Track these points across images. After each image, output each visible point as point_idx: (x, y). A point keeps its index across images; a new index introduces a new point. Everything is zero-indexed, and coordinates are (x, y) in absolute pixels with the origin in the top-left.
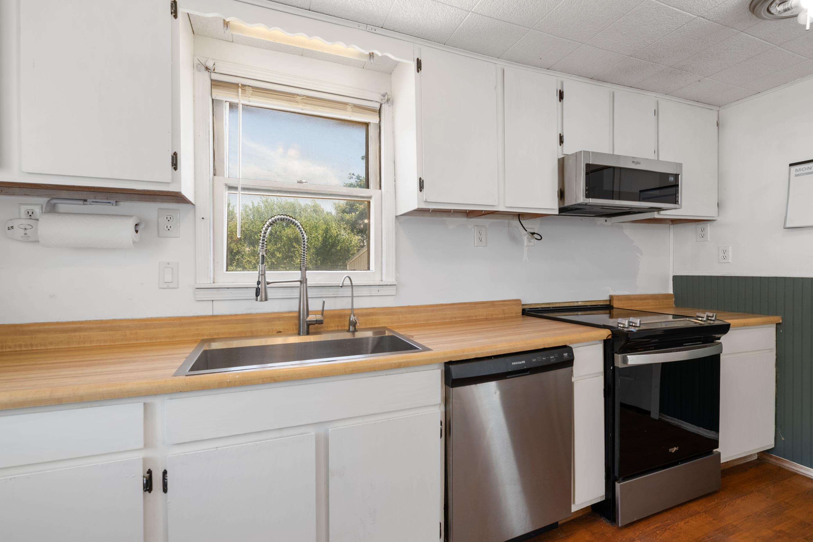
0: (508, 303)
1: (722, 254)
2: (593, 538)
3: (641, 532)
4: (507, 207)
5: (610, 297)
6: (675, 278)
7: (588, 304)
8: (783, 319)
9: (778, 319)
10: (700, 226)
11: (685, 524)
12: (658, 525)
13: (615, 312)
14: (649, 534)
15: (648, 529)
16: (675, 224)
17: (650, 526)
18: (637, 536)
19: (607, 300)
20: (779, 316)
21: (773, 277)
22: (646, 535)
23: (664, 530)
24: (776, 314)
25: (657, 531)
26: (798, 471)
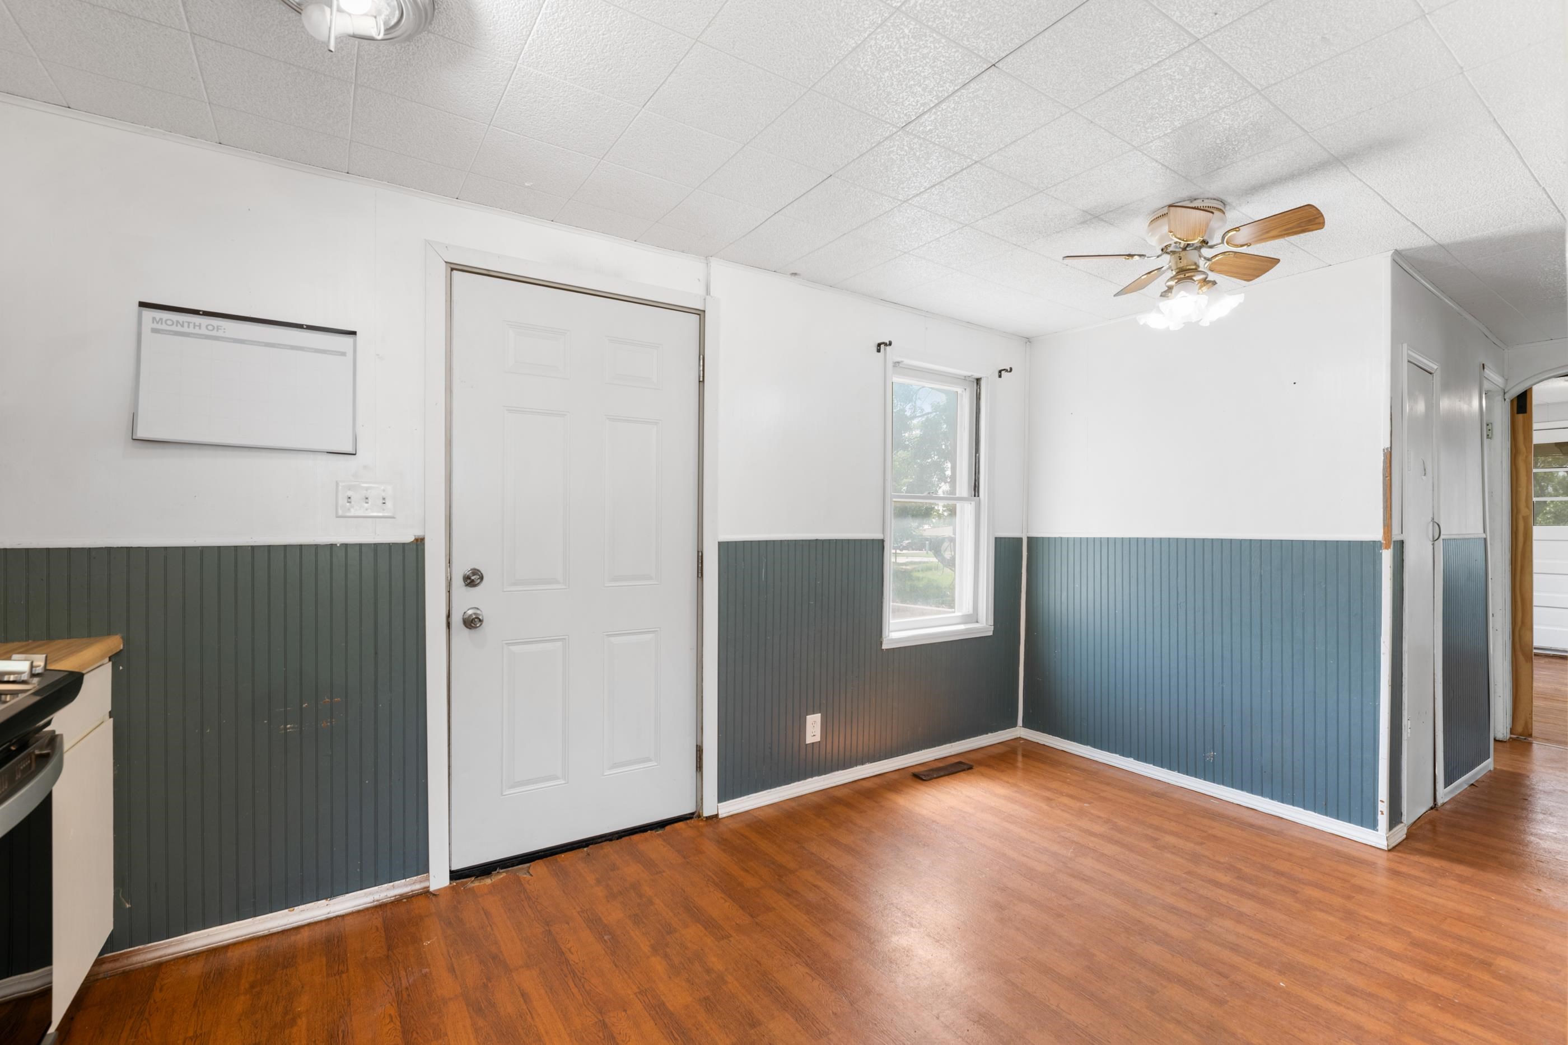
8: (127, 641)
9: (114, 643)
20: (117, 634)
21: (102, 548)
24: (109, 633)
26: (160, 957)
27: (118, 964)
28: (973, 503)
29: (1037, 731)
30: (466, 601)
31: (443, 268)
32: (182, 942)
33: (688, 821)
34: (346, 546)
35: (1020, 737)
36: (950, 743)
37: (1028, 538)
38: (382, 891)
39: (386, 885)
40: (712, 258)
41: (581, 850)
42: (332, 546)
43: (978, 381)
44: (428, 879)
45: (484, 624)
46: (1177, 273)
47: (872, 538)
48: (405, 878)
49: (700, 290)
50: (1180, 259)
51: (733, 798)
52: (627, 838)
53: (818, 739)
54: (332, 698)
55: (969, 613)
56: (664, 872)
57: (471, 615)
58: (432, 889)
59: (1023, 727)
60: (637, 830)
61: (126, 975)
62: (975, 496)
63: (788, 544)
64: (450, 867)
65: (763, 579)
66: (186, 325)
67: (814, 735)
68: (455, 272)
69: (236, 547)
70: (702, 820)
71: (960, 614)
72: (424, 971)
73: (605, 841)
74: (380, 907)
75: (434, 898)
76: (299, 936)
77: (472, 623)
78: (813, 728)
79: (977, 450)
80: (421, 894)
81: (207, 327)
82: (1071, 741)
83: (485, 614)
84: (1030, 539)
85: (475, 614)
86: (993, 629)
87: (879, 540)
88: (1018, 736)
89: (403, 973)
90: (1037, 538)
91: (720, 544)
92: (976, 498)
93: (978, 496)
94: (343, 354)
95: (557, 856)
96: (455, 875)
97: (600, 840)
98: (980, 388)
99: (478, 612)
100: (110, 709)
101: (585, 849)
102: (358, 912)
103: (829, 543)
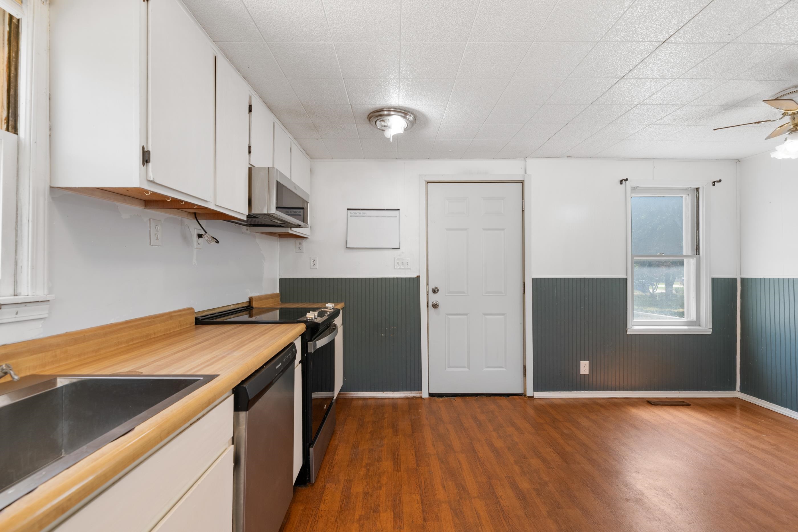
0: (184, 312)
1: (312, 263)
2: (304, 505)
3: (324, 478)
4: (216, 205)
5: (249, 298)
6: (281, 280)
7: (237, 307)
8: (345, 304)
9: (343, 305)
10: (298, 241)
11: (338, 456)
12: (328, 467)
13: (254, 311)
14: (329, 476)
15: (325, 473)
16: (281, 238)
17: (325, 471)
18: (325, 482)
19: (247, 302)
22: (328, 477)
23: (333, 467)
24: (341, 302)
25: (330, 470)
26: (352, 397)
27: (343, 396)
28: (695, 258)
29: (750, 395)
30: (433, 298)
31: (425, 183)
32: (357, 394)
33: (520, 396)
34: (397, 278)
35: (738, 398)
36: (678, 391)
37: (741, 278)
38: (408, 394)
39: (409, 392)
40: (527, 158)
41: (475, 397)
42: (393, 278)
43: (697, 189)
44: (422, 393)
45: (439, 306)
46: (793, 127)
47: (619, 278)
48: (415, 391)
49: (523, 172)
50: (794, 119)
51: (541, 391)
52: (493, 397)
53: (587, 373)
54: (394, 327)
55: (693, 320)
56: (505, 410)
57: (435, 303)
58: (423, 397)
59: (740, 391)
60: (497, 395)
61: (346, 399)
62: (697, 254)
63: (568, 280)
64: (429, 391)
65: (555, 295)
66: (357, 213)
67: (585, 371)
68: (428, 184)
69: (369, 278)
70: (526, 397)
71: (686, 320)
72: (419, 417)
73: (484, 396)
74: (407, 398)
75: (423, 400)
76: (385, 401)
77: (435, 306)
78: (585, 367)
79: (698, 228)
80: (419, 398)
81: (362, 213)
82: (774, 404)
83: (439, 303)
84: (743, 280)
85: (436, 303)
86: (712, 331)
87: (623, 279)
88: (737, 397)
89: (413, 416)
90: (747, 278)
91: (533, 279)
92: (698, 255)
93: (699, 254)
94: (396, 217)
95: (465, 397)
96: (431, 395)
97: (482, 395)
98: (698, 193)
99: (437, 302)
100: (342, 323)
101: (476, 397)
102: (401, 398)
103: (592, 280)
